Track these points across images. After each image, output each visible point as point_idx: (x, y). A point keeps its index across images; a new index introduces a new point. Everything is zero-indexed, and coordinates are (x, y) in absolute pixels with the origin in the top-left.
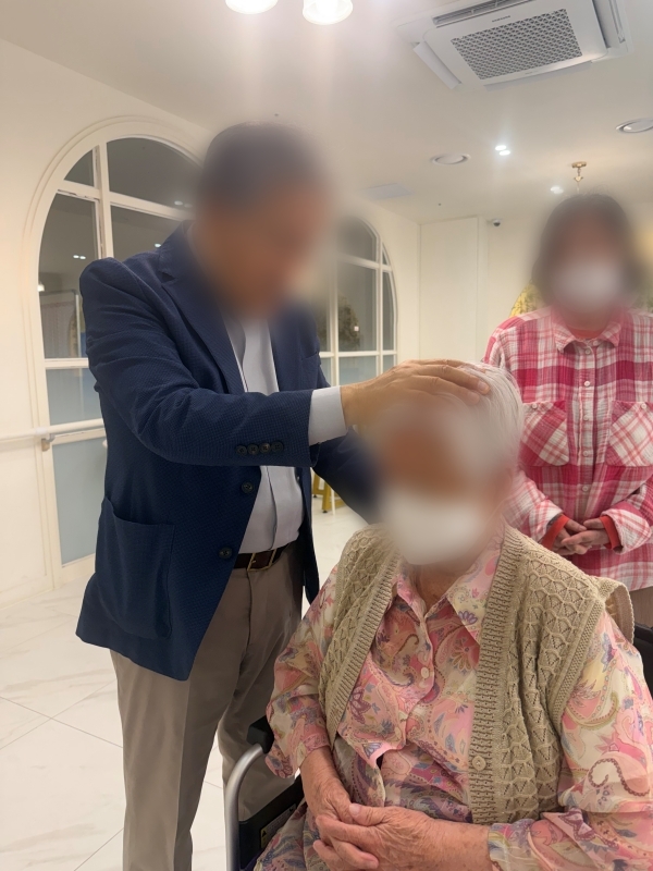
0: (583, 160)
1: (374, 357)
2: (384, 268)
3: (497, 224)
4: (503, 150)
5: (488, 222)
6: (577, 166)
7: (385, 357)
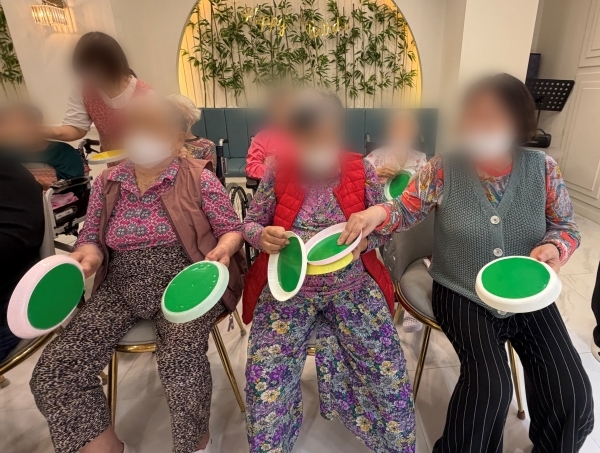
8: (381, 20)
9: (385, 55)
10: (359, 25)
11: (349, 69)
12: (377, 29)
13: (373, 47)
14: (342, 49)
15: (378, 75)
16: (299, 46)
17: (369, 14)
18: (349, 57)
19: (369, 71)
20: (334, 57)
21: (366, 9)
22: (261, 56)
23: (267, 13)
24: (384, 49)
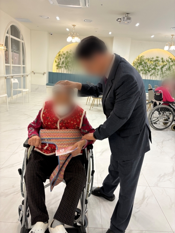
0: (75, 25)
1: (20, 67)
2: (22, 41)
3: (52, 34)
4: (58, 18)
5: (49, 33)
6: (74, 26)
7: (23, 67)
8: (173, 62)
9: (172, 69)
10: (167, 63)
11: (163, 72)
12: (171, 64)
13: (170, 67)
14: (162, 67)
15: (170, 73)
16: (154, 67)
17: (170, 60)
18: (164, 69)
19: (168, 72)
20: (160, 69)
21: (169, 59)
22: (145, 68)
23: (149, 60)
24: (172, 68)
